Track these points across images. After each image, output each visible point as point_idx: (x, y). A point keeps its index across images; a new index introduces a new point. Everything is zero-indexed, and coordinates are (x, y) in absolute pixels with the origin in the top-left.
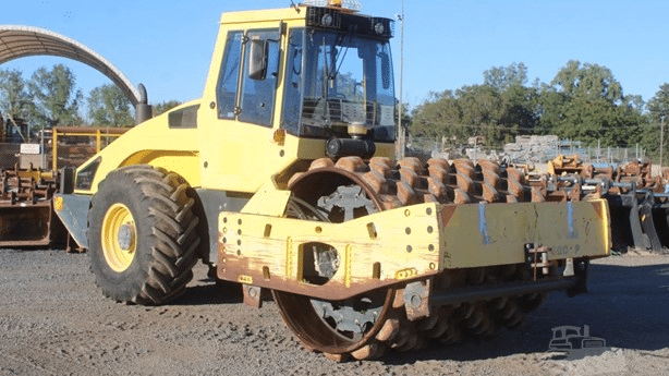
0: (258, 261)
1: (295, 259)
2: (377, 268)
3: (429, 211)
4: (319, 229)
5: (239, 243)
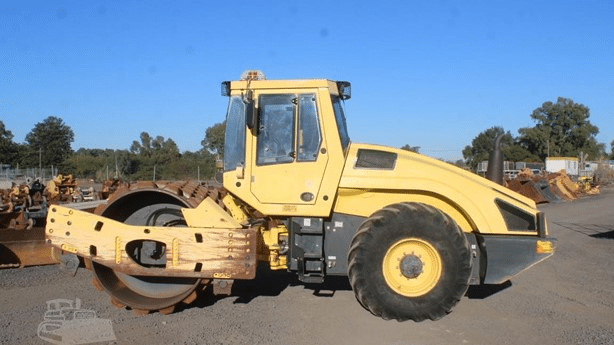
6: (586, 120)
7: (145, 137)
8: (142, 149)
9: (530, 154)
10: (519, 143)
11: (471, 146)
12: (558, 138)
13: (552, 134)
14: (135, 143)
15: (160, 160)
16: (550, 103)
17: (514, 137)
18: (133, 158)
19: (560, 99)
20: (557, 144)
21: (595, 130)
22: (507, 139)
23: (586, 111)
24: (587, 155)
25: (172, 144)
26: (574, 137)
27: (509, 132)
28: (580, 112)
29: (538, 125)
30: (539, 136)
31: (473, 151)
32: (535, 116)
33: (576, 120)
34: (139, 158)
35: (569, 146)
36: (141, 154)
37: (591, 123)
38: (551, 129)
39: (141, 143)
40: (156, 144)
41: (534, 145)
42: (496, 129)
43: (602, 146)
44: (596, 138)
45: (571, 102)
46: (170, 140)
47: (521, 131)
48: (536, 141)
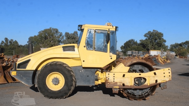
0: (121, 83)
1: (133, 81)
2: (156, 81)
3: (169, 69)
4: (140, 74)
5: (114, 79)
6: (162, 37)
7: (6, 39)
8: (5, 44)
9: (143, 49)
10: (140, 45)
11: (124, 46)
12: (153, 44)
13: (151, 42)
14: (2, 41)
15: (12, 48)
16: (150, 32)
17: (138, 43)
18: (2, 47)
19: (154, 30)
20: (152, 45)
21: (165, 41)
22: (135, 43)
23: (162, 35)
24: (163, 50)
25: (16, 42)
26: (158, 43)
27: (136, 41)
28: (160, 35)
29: (146, 39)
30: (146, 42)
31: (124, 47)
32: (145, 36)
33: (159, 37)
34: (4, 47)
35: (156, 46)
36: (5, 45)
37: (164, 39)
38: (150, 40)
39: (5, 42)
40: (10, 42)
41: (145, 46)
42: (132, 40)
43: (167, 46)
44: (165, 44)
45: (157, 32)
46: (15, 41)
47: (140, 41)
48: (145, 44)
